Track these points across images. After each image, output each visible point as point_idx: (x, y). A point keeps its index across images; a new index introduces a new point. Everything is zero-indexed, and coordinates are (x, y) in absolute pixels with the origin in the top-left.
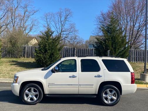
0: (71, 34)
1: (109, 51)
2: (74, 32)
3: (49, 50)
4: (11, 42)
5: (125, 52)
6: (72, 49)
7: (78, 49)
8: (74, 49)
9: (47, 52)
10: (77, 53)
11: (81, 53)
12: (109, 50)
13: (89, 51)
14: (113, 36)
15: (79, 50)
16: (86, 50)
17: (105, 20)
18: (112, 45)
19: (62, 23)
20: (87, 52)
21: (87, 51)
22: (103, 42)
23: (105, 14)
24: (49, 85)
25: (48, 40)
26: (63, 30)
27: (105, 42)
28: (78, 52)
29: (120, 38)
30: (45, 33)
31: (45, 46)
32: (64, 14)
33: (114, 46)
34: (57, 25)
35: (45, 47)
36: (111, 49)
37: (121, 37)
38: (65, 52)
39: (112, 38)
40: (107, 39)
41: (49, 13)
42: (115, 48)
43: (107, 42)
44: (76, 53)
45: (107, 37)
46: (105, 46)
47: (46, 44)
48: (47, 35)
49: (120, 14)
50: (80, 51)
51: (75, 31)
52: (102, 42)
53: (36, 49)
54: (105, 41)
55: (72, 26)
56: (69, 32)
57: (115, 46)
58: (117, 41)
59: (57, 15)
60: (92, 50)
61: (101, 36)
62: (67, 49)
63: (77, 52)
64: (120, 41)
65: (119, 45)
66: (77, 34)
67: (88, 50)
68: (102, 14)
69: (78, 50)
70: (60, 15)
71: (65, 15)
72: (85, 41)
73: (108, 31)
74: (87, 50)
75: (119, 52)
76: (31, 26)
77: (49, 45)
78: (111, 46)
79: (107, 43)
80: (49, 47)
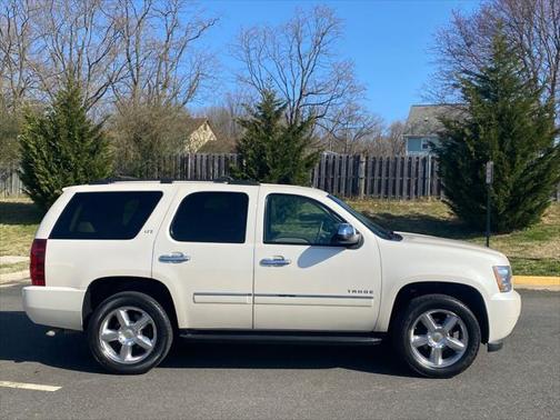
0: (339, 101)
1: (490, 164)
2: (348, 96)
3: (274, 166)
4: (137, 140)
5: (549, 165)
6: (351, 161)
7: (371, 159)
8: (357, 159)
9: (268, 174)
10: (366, 175)
11: (383, 175)
12: (492, 163)
13: (414, 165)
14: (504, 110)
15: (374, 163)
16: (403, 163)
17: (469, 45)
18: (501, 142)
19: (305, 61)
20: (406, 169)
21: (406, 165)
22: (466, 131)
23: (469, 22)
25: (268, 131)
26: (309, 88)
27: (476, 132)
28: (370, 170)
29: (530, 116)
30: (259, 108)
31: (261, 154)
32: (310, 30)
33: (507, 147)
34: (287, 71)
35: (260, 157)
36: (499, 157)
37: (534, 113)
38: (323, 172)
39: (500, 118)
40: (482, 122)
41: (254, 28)
42: (512, 154)
43: (483, 132)
44: (363, 176)
45: (481, 116)
46: (475, 146)
47: (262, 147)
48: (264, 116)
49: (529, 17)
50: (377, 165)
51: (353, 90)
52: (464, 134)
53: (231, 165)
54: (473, 126)
55: (343, 74)
56: (330, 95)
57: (512, 145)
58: (517, 125)
59: (283, 32)
60: (425, 160)
61: (455, 106)
62: (331, 161)
63: (366, 172)
64: (529, 128)
65: (529, 143)
66: (360, 103)
67: (410, 163)
68: (458, 23)
69: (370, 164)
70: (297, 34)
71: (314, 30)
72: (389, 125)
73: (485, 93)
74: (406, 161)
75: (528, 168)
76: (193, 78)
77: (273, 150)
78: (497, 146)
79: (481, 137)
80: (275, 155)
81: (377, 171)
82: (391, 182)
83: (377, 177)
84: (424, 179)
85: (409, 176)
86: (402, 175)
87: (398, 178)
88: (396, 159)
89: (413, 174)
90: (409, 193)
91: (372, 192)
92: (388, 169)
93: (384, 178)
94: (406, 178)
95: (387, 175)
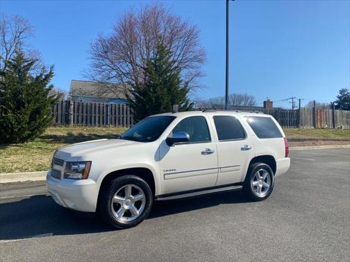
6: (64, 104)
7: (76, 104)
10: (74, 112)
11: (85, 113)
13: (101, 108)
15: (79, 106)
16: (95, 107)
20: (97, 110)
21: (97, 108)
24: (165, 175)
28: (76, 110)
44: (72, 113)
50: (81, 107)
60: (107, 106)
67: (99, 107)
69: (76, 106)
74: (97, 105)
81: (80, 111)
82: (89, 117)
83: (81, 114)
84: (107, 116)
85: (99, 114)
86: (95, 113)
87: (93, 115)
88: (92, 104)
89: (101, 113)
90: (99, 123)
91: (78, 122)
92: (87, 109)
93: (85, 114)
94: (97, 115)
95: (87, 113)
